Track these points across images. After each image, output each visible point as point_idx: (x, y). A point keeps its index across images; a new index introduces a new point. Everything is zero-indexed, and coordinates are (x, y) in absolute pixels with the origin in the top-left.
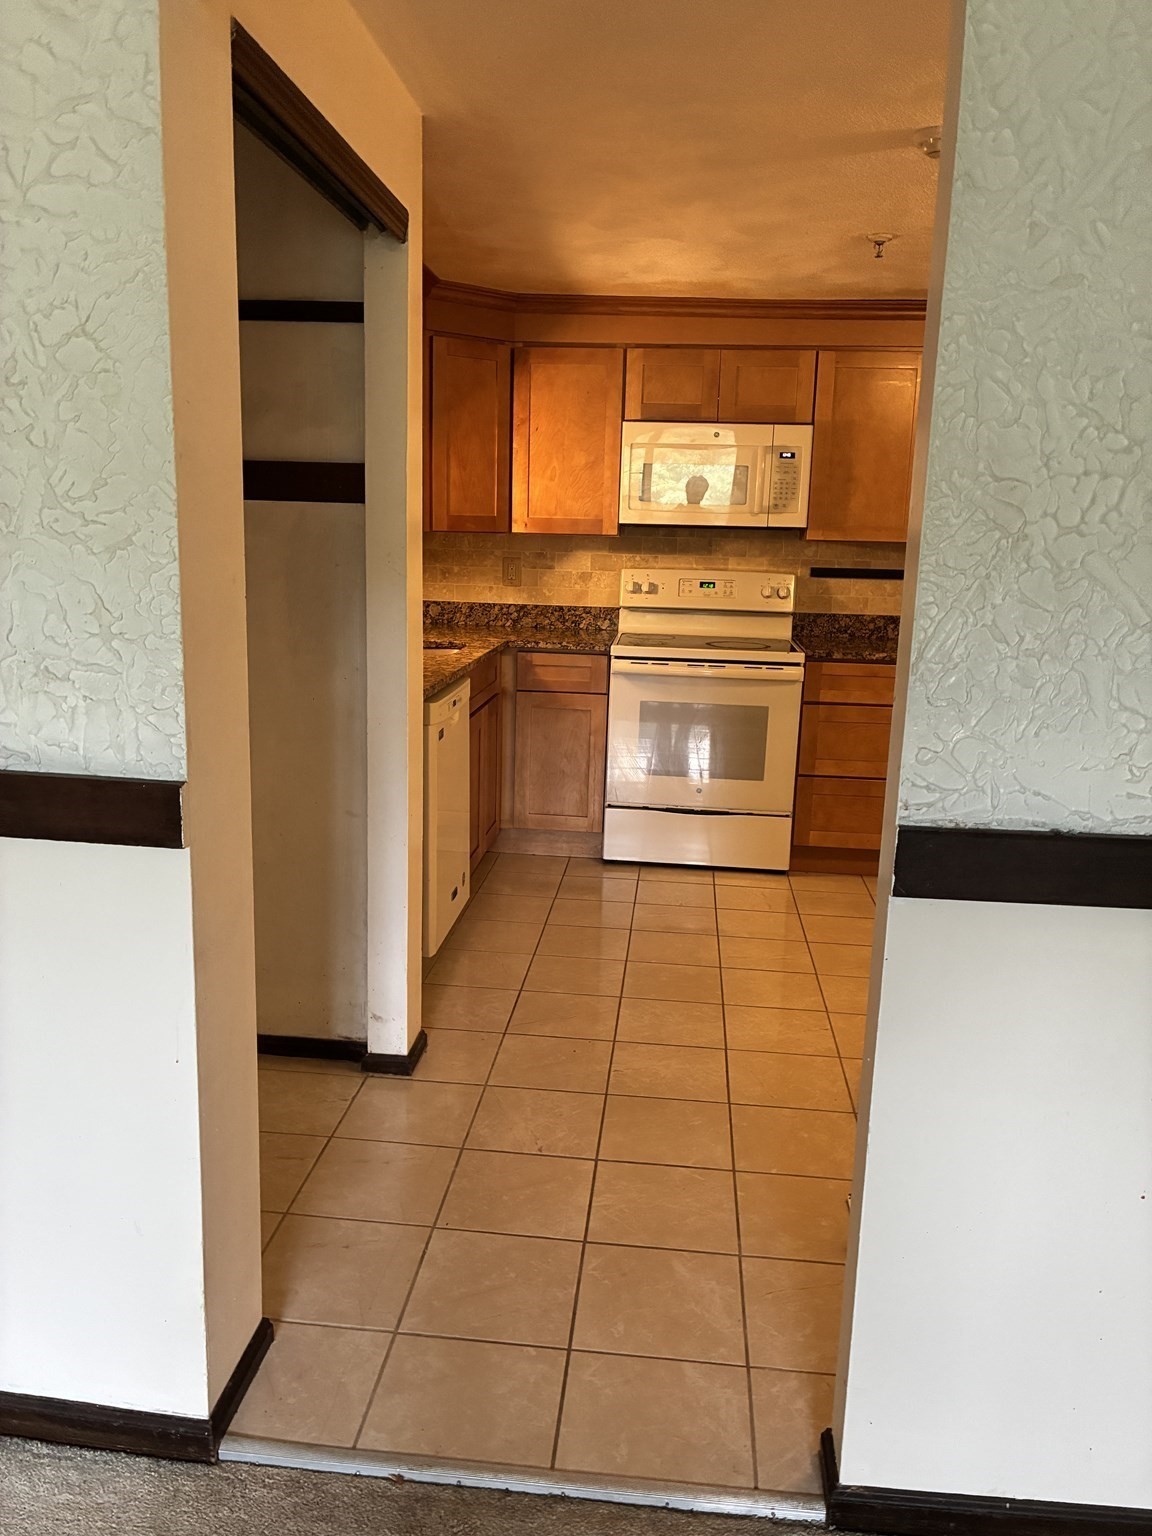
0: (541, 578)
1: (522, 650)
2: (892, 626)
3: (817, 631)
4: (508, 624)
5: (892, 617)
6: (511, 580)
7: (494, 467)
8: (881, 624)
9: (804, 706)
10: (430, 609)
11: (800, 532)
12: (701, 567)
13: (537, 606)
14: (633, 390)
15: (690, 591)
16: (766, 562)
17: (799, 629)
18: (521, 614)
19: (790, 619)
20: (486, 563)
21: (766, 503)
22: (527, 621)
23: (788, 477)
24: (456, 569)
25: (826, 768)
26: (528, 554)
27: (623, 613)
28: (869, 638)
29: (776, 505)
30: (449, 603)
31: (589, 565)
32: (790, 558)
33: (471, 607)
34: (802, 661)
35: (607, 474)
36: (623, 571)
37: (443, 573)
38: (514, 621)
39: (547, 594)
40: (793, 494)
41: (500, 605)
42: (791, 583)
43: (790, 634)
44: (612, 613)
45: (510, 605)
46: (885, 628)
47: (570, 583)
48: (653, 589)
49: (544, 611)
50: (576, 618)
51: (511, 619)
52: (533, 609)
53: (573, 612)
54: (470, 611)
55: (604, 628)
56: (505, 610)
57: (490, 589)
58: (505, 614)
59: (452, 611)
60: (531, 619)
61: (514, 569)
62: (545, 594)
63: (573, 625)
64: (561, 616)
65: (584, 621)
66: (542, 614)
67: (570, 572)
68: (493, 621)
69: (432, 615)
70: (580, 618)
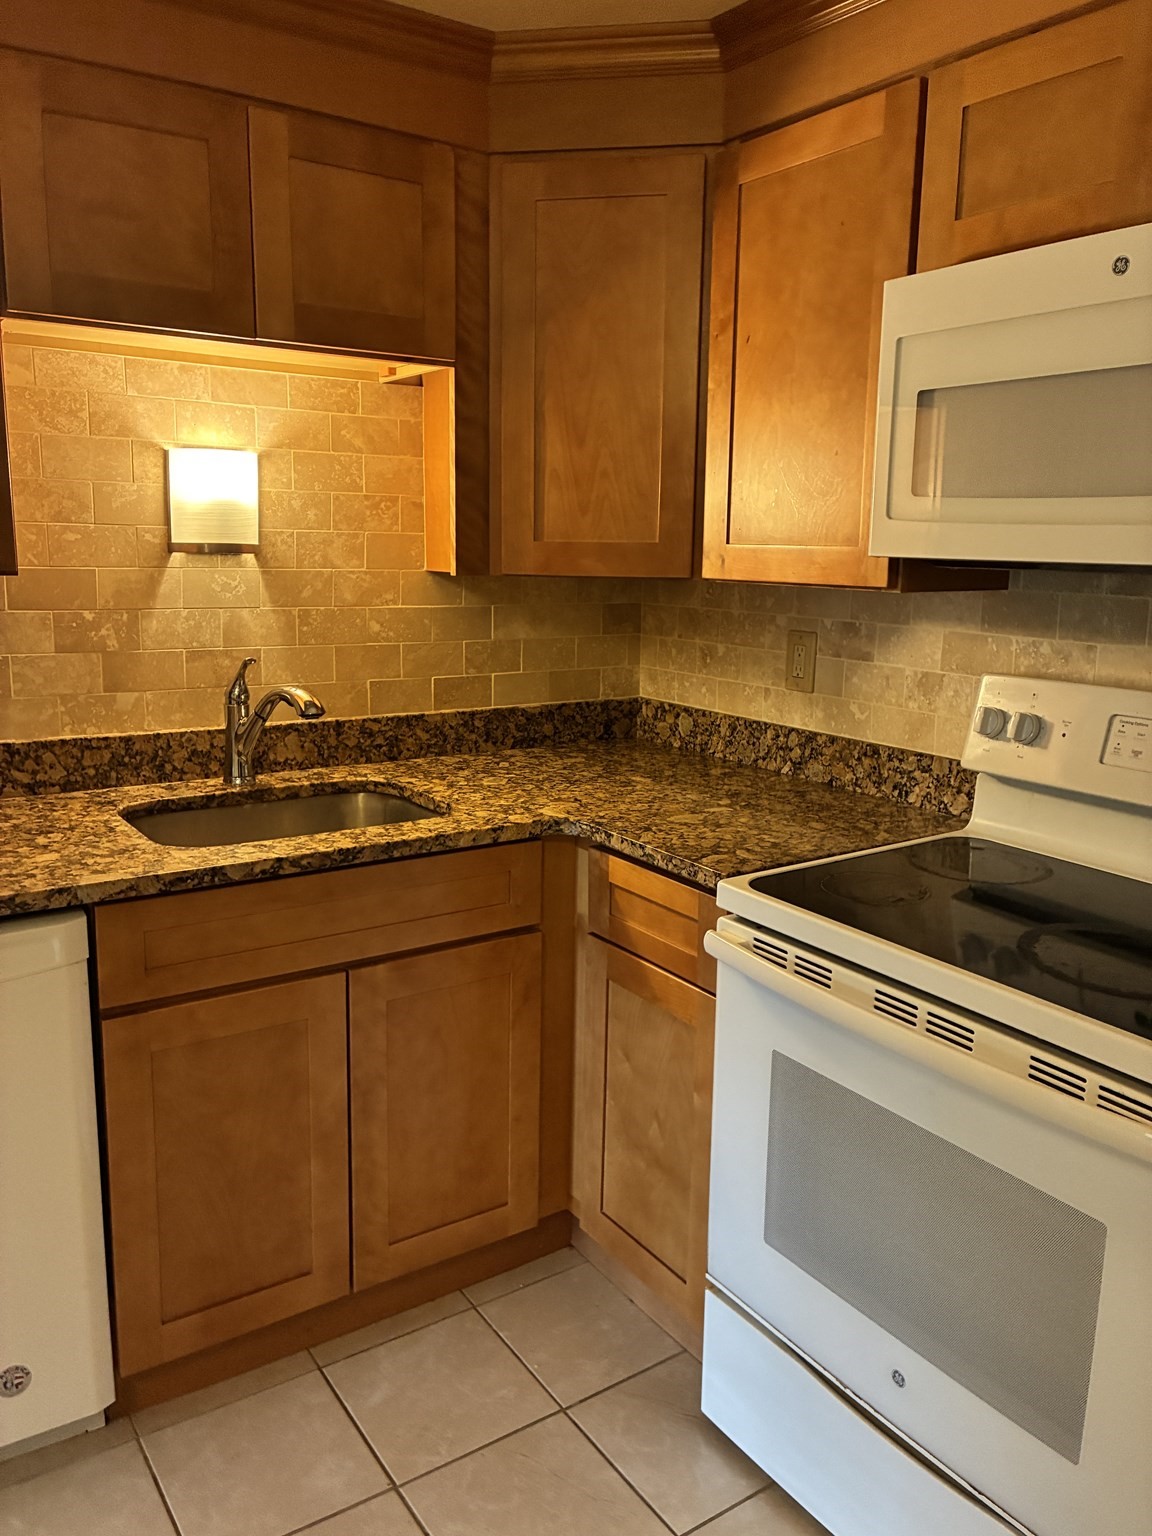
0: (847, 679)
4: (786, 769)
6: (801, 681)
10: (680, 721)
13: (833, 740)
15: (1136, 753)
18: (807, 752)
20: (761, 639)
22: (815, 770)
26: (828, 623)
27: (981, 787)
30: (704, 714)
31: (938, 657)
33: (734, 723)
36: (988, 676)
38: (794, 763)
39: (858, 715)
41: (775, 727)
45: (793, 729)
47: (899, 695)
49: (846, 751)
50: (902, 778)
51: (790, 759)
52: (828, 744)
53: (897, 764)
54: (732, 734)
55: (955, 813)
56: (781, 739)
57: (767, 690)
58: (781, 748)
59: (707, 729)
60: (823, 765)
61: (803, 654)
62: (854, 715)
63: (896, 793)
64: (875, 768)
65: (917, 789)
66: (841, 759)
67: (902, 671)
68: (764, 759)
69: (682, 734)
70: (910, 779)
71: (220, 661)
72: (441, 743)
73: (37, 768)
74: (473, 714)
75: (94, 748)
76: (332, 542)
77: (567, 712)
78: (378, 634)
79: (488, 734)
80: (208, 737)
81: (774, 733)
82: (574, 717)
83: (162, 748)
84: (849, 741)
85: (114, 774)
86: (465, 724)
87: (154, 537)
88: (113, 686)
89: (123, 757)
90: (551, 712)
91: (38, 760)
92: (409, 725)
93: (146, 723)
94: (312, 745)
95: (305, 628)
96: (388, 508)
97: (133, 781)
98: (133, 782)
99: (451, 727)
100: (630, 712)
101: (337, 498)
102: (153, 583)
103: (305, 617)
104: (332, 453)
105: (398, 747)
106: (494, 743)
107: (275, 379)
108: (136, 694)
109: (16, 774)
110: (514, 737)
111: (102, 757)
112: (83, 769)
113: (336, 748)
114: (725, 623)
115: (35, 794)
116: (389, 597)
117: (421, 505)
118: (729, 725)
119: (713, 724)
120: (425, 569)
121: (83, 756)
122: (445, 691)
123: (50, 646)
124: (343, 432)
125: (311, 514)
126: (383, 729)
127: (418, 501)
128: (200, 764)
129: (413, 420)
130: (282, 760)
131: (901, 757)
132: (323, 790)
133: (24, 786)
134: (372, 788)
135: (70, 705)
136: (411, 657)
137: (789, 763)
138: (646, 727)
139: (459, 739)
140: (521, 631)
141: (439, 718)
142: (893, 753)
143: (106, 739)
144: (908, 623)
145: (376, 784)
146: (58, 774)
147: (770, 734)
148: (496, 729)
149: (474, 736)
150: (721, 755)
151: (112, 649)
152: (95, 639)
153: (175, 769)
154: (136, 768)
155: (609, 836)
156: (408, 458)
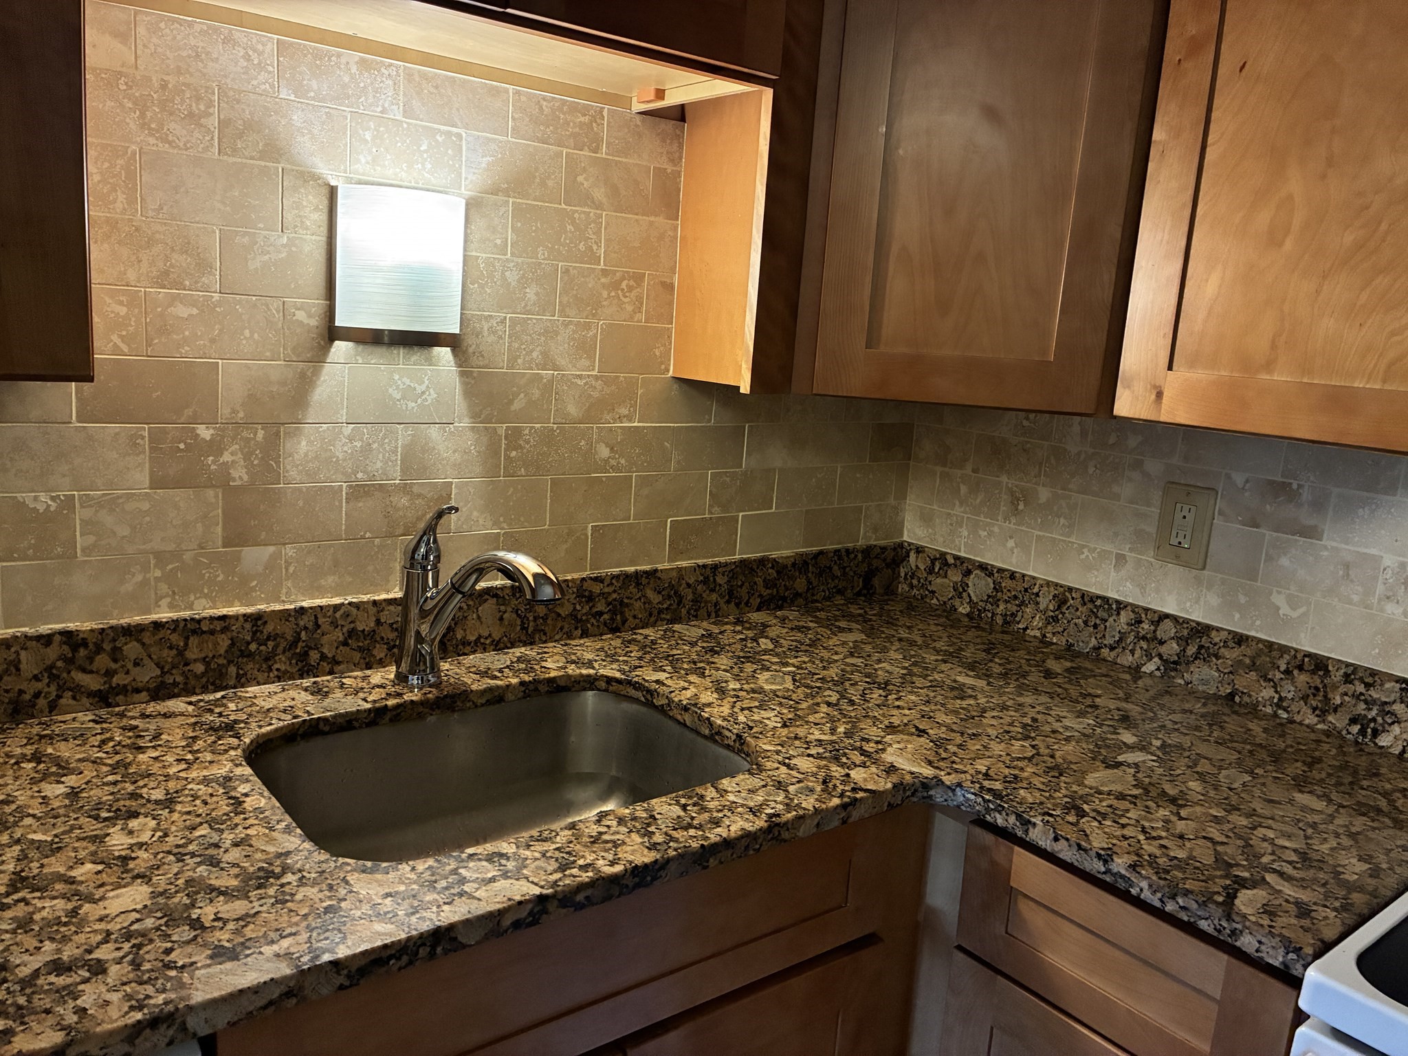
0: (1269, 559)
1: (980, 824)
4: (1150, 667)
6: (1180, 548)
10: (971, 581)
13: (1240, 639)
18: (1191, 650)
20: (1116, 489)
22: (1204, 675)
24: (1044, 494)
26: (1239, 479)
30: (1012, 576)
33: (1063, 595)
37: (1014, 501)
38: (1165, 662)
39: (1285, 610)
41: (1134, 608)
45: (1167, 616)
47: (1368, 593)
49: (1264, 657)
50: (1370, 709)
51: (1160, 656)
52: (1231, 644)
53: (1360, 688)
54: (1059, 607)
56: (1146, 626)
57: (1120, 559)
58: (1144, 638)
59: (1016, 597)
60: (1218, 670)
61: (1190, 517)
62: (1278, 608)
63: (1355, 729)
64: (1317, 689)
66: (1253, 667)
67: (1377, 559)
68: (1112, 648)
69: (974, 598)
70: (1384, 713)
71: (394, 499)
72: (675, 606)
73: (113, 666)
74: (715, 567)
75: (204, 632)
76: (557, 333)
77: (823, 562)
78: (606, 461)
79: (731, 593)
80: (373, 610)
81: (1132, 616)
82: (830, 568)
83: (306, 628)
84: (1270, 645)
85: (232, 670)
86: (705, 581)
87: (310, 316)
88: (238, 537)
89: (248, 643)
90: (805, 563)
91: (116, 654)
92: (638, 584)
93: (284, 591)
94: (514, 616)
95: (514, 454)
96: (630, 289)
97: (261, 677)
98: (260, 679)
99: (689, 585)
100: (893, 560)
101: (566, 271)
102: (304, 385)
103: (514, 437)
104: (564, 206)
105: (622, 613)
106: (737, 605)
107: (495, 92)
108: (271, 549)
109: (80, 677)
110: (761, 596)
111: (216, 644)
112: (186, 664)
113: (545, 618)
114: (1053, 461)
115: (109, 705)
116: (624, 411)
117: (672, 287)
118: (1055, 596)
119: (1026, 590)
120: (671, 374)
121: (186, 644)
122: (683, 537)
123: (141, 477)
124: (580, 179)
125: (531, 293)
126: (606, 590)
127: (668, 281)
128: (360, 649)
129: (670, 168)
130: (473, 638)
131: (1370, 680)
132: (536, 689)
133: (91, 694)
134: (603, 685)
135: (170, 567)
136: (645, 491)
137: (1156, 659)
138: (915, 582)
139: (697, 600)
140: (778, 457)
141: (674, 574)
142: (1354, 673)
143: (224, 618)
145: (610, 680)
146: (147, 674)
147: (1124, 617)
148: (741, 587)
149: (714, 597)
150: (1038, 634)
151: (238, 483)
152: (213, 467)
153: (323, 657)
154: (267, 659)
155: (1027, 823)
156: (660, 220)
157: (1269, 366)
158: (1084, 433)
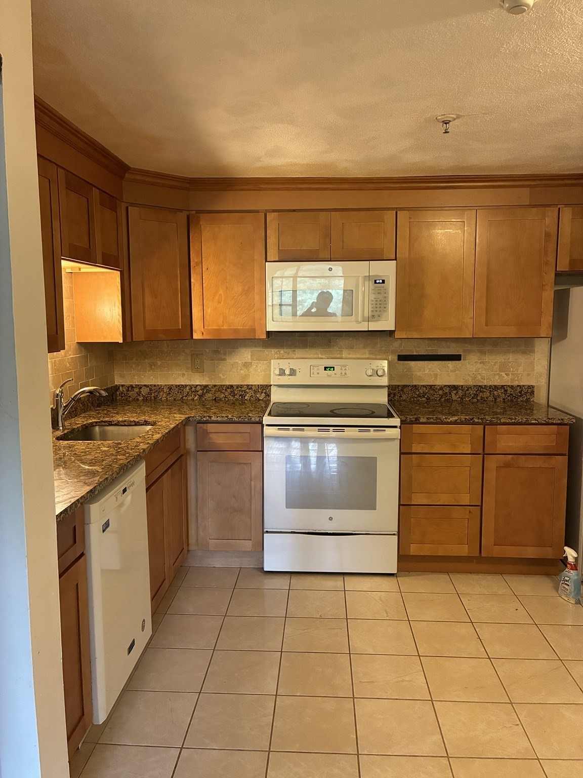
0: (217, 367)
1: (200, 422)
2: (455, 392)
3: (404, 397)
4: (196, 398)
5: (454, 386)
6: (198, 369)
7: (178, 294)
8: (447, 391)
9: (402, 455)
10: (142, 390)
11: (391, 333)
12: (324, 357)
13: (215, 386)
14: (272, 241)
15: (318, 373)
16: (367, 352)
17: (392, 395)
18: (205, 391)
19: (386, 390)
20: (179, 358)
21: (366, 315)
22: (209, 396)
23: (381, 297)
24: (159, 363)
25: (418, 499)
26: (207, 350)
27: (273, 389)
28: (439, 400)
29: (373, 316)
30: (155, 386)
31: (250, 357)
32: (383, 348)
33: (170, 388)
34: (398, 424)
35: (257, 298)
36: (272, 361)
37: (151, 366)
38: (199, 396)
39: (222, 377)
40: (385, 308)
41: (190, 385)
42: (385, 364)
43: (386, 400)
44: (266, 389)
45: (197, 385)
46: (450, 394)
47: (237, 369)
48: (293, 372)
49: (220, 388)
50: (242, 393)
51: (198, 395)
52: (213, 387)
53: (240, 389)
54: (170, 390)
55: (261, 399)
56: (193, 389)
57: (183, 375)
58: (193, 392)
59: (157, 391)
60: (211, 394)
61: (199, 361)
63: (241, 397)
64: (232, 391)
65: (248, 395)
66: (219, 391)
67: (237, 362)
68: (186, 396)
69: (143, 394)
70: (245, 392)
81: (189, 387)
84: (221, 385)
96: (68, 319)
114: (160, 354)
116: (70, 353)
118: (168, 388)
119: (159, 388)
120: (76, 341)
127: (74, 316)
129: (71, 286)
131: (241, 387)
136: (75, 375)
137: (197, 396)
138: (123, 395)
142: (238, 386)
144: (238, 348)
145: (96, 422)
150: (165, 398)
155: (210, 417)
156: (71, 300)
157: (223, 326)
158: (168, 346)
